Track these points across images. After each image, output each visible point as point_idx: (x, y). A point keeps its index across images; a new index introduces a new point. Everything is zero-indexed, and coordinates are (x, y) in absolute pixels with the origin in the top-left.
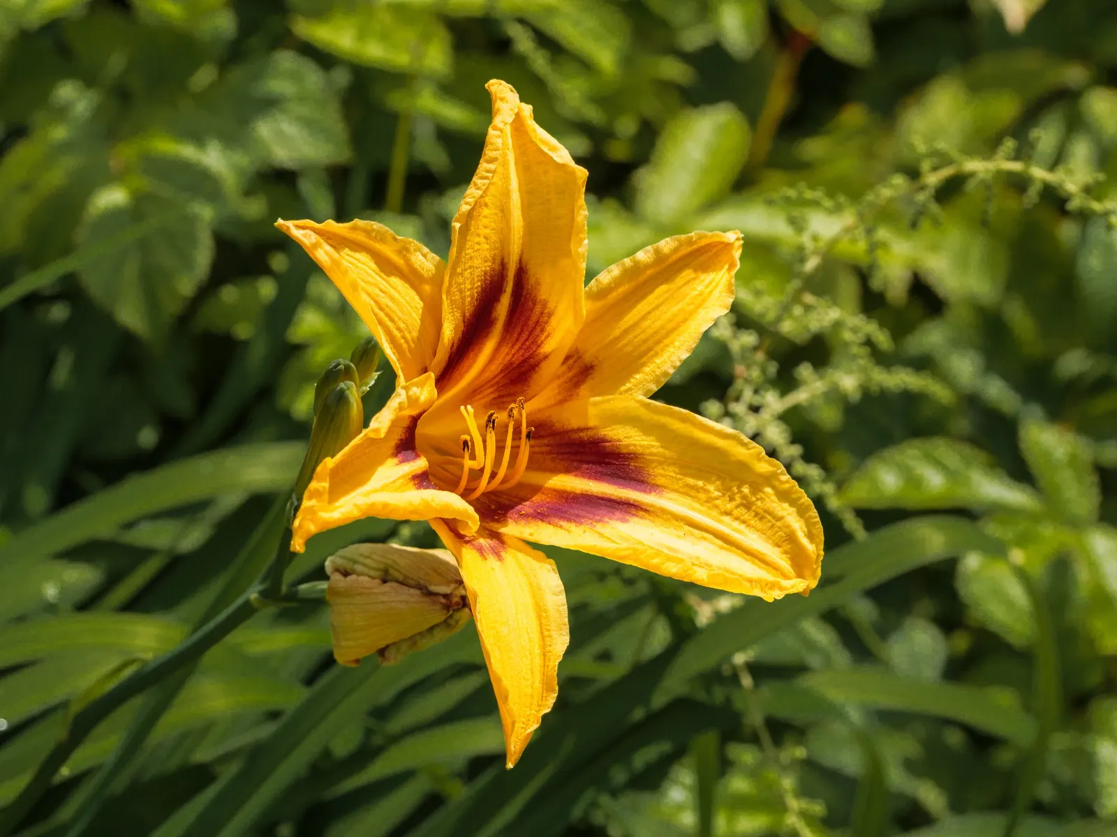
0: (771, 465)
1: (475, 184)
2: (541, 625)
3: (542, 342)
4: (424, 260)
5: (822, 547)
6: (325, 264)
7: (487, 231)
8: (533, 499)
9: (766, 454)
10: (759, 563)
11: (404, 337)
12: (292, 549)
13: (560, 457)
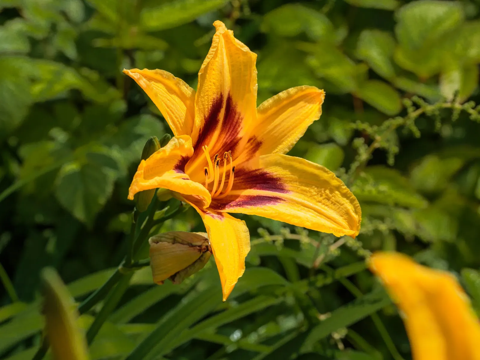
0: (338, 181)
1: (208, 57)
2: (238, 244)
3: (239, 132)
4: (187, 89)
5: (361, 217)
6: (144, 86)
7: (214, 81)
8: (236, 200)
9: (336, 176)
10: (334, 223)
11: (178, 121)
12: (128, 198)
13: (248, 183)
